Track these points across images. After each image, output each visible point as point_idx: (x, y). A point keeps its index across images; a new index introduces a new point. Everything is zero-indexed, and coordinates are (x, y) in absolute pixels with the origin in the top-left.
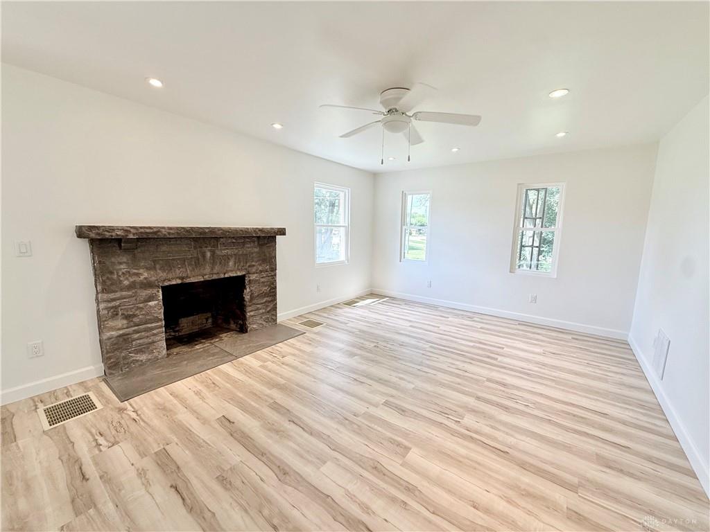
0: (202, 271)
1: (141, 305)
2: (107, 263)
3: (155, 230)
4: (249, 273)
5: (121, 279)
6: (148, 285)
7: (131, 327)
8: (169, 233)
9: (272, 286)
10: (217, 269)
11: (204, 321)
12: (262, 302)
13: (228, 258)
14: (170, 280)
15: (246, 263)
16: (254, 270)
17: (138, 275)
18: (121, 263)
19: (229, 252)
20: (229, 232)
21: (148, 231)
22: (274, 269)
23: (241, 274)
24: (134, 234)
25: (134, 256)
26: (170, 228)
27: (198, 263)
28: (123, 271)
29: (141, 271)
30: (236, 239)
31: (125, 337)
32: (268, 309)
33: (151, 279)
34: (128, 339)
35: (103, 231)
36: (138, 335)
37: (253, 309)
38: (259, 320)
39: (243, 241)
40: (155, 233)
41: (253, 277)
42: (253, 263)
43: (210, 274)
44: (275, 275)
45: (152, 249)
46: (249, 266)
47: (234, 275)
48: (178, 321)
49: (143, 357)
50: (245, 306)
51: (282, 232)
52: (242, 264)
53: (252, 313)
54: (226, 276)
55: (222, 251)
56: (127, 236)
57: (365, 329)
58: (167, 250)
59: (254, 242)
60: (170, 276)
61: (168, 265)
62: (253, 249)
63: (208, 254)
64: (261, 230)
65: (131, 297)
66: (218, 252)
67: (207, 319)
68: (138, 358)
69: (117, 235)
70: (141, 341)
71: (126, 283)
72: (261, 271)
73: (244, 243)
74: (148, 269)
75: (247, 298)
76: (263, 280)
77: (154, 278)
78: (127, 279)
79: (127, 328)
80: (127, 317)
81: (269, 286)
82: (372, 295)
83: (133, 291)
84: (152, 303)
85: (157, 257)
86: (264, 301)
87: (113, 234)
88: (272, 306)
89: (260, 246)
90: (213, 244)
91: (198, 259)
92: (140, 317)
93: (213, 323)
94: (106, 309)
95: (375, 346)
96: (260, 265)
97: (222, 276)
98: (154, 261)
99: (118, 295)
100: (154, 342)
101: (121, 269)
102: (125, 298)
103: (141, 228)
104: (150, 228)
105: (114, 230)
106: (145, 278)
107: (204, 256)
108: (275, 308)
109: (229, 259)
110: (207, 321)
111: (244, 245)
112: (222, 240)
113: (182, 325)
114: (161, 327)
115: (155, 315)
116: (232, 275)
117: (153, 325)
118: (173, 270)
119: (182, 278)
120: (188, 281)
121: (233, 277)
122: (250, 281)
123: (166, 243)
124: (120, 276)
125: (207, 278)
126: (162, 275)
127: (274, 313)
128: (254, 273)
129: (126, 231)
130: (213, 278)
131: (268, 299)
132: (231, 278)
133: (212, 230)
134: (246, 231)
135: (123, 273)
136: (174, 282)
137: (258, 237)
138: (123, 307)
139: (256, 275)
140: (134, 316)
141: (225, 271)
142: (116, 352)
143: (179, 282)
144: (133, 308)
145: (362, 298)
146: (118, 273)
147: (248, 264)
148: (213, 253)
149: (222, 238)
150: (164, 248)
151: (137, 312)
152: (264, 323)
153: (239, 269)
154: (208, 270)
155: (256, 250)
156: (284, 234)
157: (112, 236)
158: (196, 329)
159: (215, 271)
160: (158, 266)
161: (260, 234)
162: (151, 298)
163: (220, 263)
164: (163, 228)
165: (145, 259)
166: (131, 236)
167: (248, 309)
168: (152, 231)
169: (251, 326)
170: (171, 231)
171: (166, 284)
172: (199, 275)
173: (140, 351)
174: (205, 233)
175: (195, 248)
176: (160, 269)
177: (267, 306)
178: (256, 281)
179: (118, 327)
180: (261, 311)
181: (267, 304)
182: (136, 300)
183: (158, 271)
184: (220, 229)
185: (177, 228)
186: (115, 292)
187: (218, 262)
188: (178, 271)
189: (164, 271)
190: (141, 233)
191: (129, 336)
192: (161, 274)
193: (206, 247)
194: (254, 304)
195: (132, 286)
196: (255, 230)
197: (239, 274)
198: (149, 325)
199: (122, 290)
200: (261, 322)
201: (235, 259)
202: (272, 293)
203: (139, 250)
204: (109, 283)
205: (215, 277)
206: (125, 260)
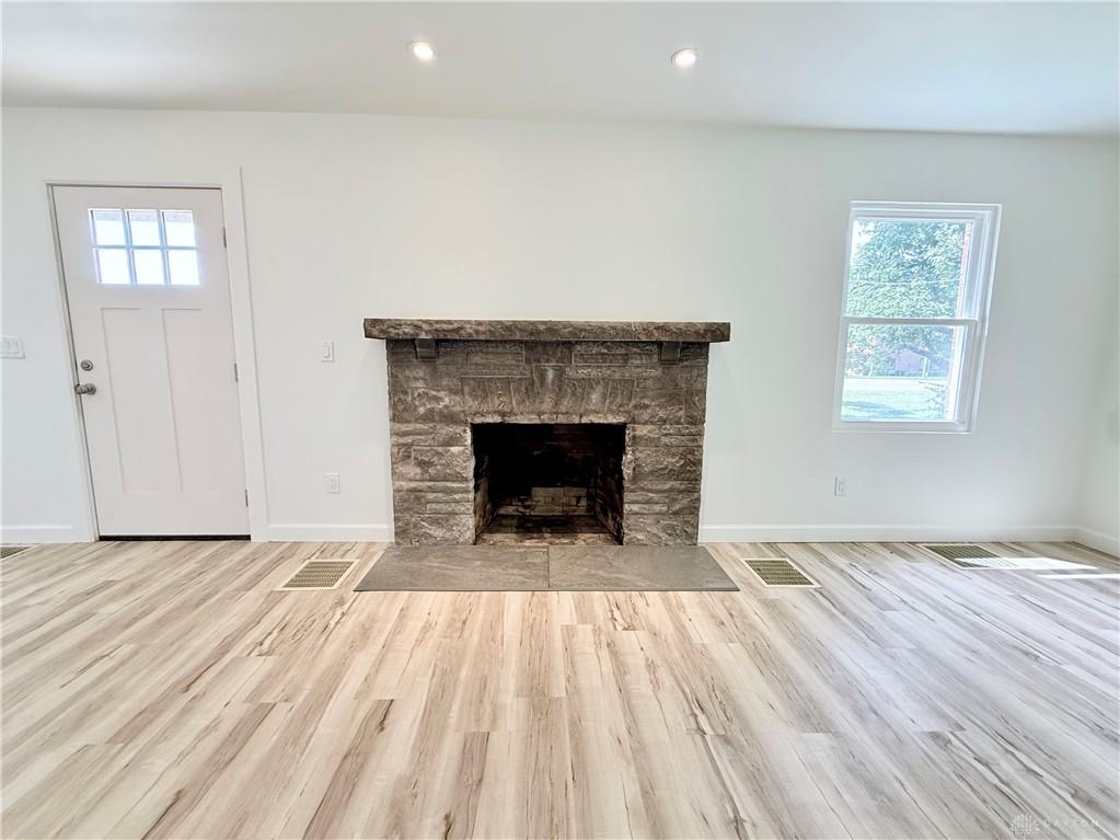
0: (537, 405)
1: (440, 449)
2: (400, 377)
3: (456, 325)
4: (634, 421)
5: (417, 403)
6: (450, 418)
7: (426, 480)
8: (477, 332)
9: (689, 456)
10: (565, 405)
11: (574, 502)
12: (660, 487)
13: (588, 384)
14: (483, 416)
15: (630, 399)
16: (645, 416)
17: (437, 399)
18: (416, 379)
19: (594, 373)
20: (585, 330)
21: (445, 327)
22: (697, 420)
23: (615, 421)
24: (427, 332)
25: (435, 370)
26: (480, 323)
27: (531, 389)
28: (420, 391)
29: (442, 394)
30: (607, 348)
31: (418, 494)
32: (677, 507)
33: (453, 409)
34: (422, 497)
35: (389, 327)
36: (435, 495)
37: (640, 498)
38: (650, 525)
39: (623, 351)
40: (457, 330)
41: (642, 431)
42: (647, 402)
43: (551, 413)
44: (701, 434)
45: (460, 360)
46: (635, 407)
47: (602, 422)
48: (530, 491)
49: (438, 533)
50: (620, 489)
51: (721, 333)
52: (619, 400)
53: (635, 508)
54: (585, 420)
55: (578, 371)
56: (417, 335)
57: (947, 651)
58: (481, 361)
59: (650, 355)
60: (484, 408)
61: (483, 389)
62: (646, 370)
63: (550, 374)
64: (662, 328)
65: (426, 433)
66: (570, 372)
67: (579, 499)
68: (431, 532)
69: (405, 333)
70: (438, 507)
71: (422, 410)
72: (664, 421)
73: (626, 358)
74: (452, 392)
75: (627, 472)
76: (665, 440)
77: (458, 408)
78: (424, 405)
79: (420, 481)
80: (421, 464)
81: (683, 456)
82: (1073, 547)
83: (431, 425)
84: (455, 449)
85: (467, 374)
86: (667, 486)
87: (400, 332)
88: (685, 501)
89: (666, 363)
90: (559, 354)
91: (533, 384)
92: (438, 467)
93: (590, 508)
94: (398, 445)
95: (935, 736)
96: (662, 406)
97: (576, 421)
98: (462, 380)
99: (411, 427)
100: (454, 513)
101: (417, 388)
102: (420, 434)
103: (437, 322)
104: (450, 322)
105: (401, 325)
106: (446, 407)
107: (542, 378)
108: (694, 509)
109: (592, 387)
110: (578, 501)
111: (626, 361)
112: (578, 348)
113: (535, 499)
114: (466, 491)
115: (458, 470)
116: (596, 420)
117: (455, 485)
118: (489, 399)
119: (503, 414)
120: (512, 420)
121: (599, 424)
122: (634, 437)
123: (481, 351)
124: (414, 399)
125: (546, 419)
126: (473, 404)
127: (689, 518)
128: (645, 423)
129: (417, 327)
130: (558, 421)
131: (677, 484)
132: (592, 426)
133: (552, 328)
134: (626, 329)
135: (419, 395)
136: (489, 420)
137: (660, 344)
138: (416, 448)
139: (650, 427)
140: (430, 464)
141: (582, 410)
142: (405, 513)
143: (497, 419)
144: (428, 451)
145: (1018, 547)
146: (413, 394)
147: (633, 402)
148: (560, 373)
149: (580, 343)
150: (477, 359)
151: (435, 459)
152: (664, 537)
153: (612, 412)
154: (547, 405)
155: (654, 373)
156: (725, 337)
157: (398, 334)
158: (558, 511)
159: (563, 409)
160: (466, 389)
161: (657, 336)
162: (453, 440)
163: (574, 394)
164: (469, 322)
165: (449, 375)
166: (423, 336)
167: (627, 496)
168: (451, 327)
169: (633, 534)
170: (480, 328)
171: (478, 420)
172: (532, 412)
173: (436, 522)
174: (539, 332)
175: (528, 361)
176: (470, 394)
177: (675, 500)
178: (649, 441)
179: (409, 476)
180: (657, 508)
181: (673, 495)
182: (434, 438)
183: (467, 397)
184: (566, 325)
185: (490, 323)
186: (408, 422)
187: (569, 391)
188: (497, 402)
189: (475, 397)
190: (436, 330)
191: (423, 494)
192: (471, 403)
193: (548, 361)
194: (643, 489)
195: (429, 417)
196: (647, 328)
197: (612, 420)
198: (449, 484)
199: (416, 421)
200: (655, 531)
201: (606, 387)
202: (688, 473)
203: (442, 360)
204: (401, 408)
205: (562, 419)
206: (421, 374)
